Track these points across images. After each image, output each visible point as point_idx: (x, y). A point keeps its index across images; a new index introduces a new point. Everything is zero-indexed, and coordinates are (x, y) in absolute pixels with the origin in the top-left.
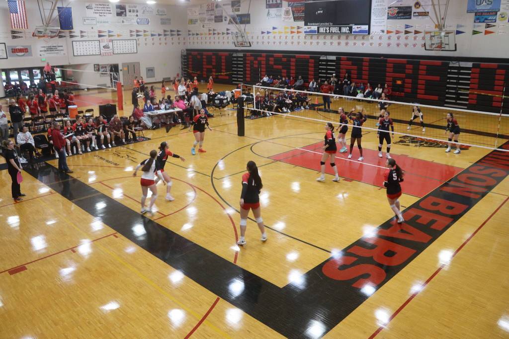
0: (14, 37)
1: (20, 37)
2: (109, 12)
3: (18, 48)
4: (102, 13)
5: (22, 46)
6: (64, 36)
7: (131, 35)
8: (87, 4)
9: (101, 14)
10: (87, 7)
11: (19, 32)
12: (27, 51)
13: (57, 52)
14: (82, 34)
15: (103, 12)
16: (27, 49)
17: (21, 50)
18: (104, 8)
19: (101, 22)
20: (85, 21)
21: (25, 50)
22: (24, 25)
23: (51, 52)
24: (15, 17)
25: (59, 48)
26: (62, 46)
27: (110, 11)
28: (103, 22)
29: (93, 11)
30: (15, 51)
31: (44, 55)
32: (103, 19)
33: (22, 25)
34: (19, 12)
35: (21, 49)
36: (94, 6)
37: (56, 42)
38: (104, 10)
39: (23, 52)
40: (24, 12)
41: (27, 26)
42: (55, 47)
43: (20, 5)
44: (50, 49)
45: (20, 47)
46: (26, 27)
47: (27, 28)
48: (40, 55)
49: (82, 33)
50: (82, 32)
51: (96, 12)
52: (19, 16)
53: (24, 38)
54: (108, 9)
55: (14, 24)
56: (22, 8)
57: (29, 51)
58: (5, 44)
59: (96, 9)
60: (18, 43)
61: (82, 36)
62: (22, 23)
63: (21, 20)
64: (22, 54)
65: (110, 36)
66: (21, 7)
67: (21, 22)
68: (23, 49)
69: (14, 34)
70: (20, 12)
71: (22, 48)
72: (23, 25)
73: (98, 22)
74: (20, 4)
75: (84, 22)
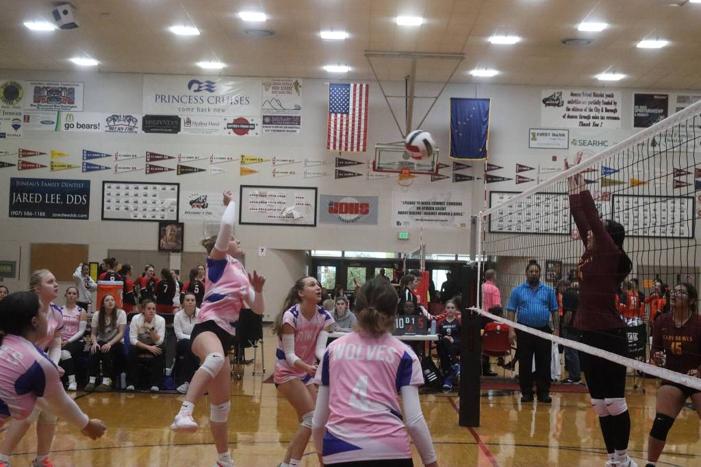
0: (341, 175)
1: (354, 175)
2: (611, 114)
3: (344, 201)
4: (588, 118)
5: (356, 197)
6: (471, 178)
7: (678, 185)
8: (547, 94)
9: (585, 121)
10: (544, 101)
11: (354, 163)
12: (367, 212)
13: (442, 217)
14: (521, 174)
15: (593, 114)
16: (367, 205)
17: (351, 208)
18: (598, 103)
19: (584, 144)
20: (534, 139)
21: (361, 209)
22: (359, 143)
23: (427, 217)
24: (339, 121)
25: (449, 209)
26: (460, 204)
27: (615, 111)
28: (590, 143)
29: (562, 110)
30: (336, 208)
31: (406, 223)
32: (589, 133)
33: (352, 142)
34: (351, 113)
35: (352, 204)
36: (566, 97)
37: (446, 190)
38: (597, 110)
39: (356, 212)
40: (363, 111)
41: (365, 145)
42: (441, 203)
43: (358, 95)
44: (427, 209)
45: (349, 201)
46: (361, 148)
47: (364, 150)
48: (398, 223)
49: (520, 171)
50: (521, 168)
51: (572, 113)
52: (350, 121)
53: (364, 177)
54: (609, 107)
55: (335, 139)
56: (360, 99)
57: (371, 210)
58: (316, 189)
59: (571, 106)
60: (348, 191)
61: (521, 180)
62: (353, 137)
63: (353, 129)
64: (353, 216)
65: (605, 183)
66: (357, 99)
67: (353, 134)
68: (357, 205)
69: (343, 168)
70: (354, 110)
71: (355, 201)
72: (355, 142)
73: (574, 142)
74: (358, 91)
75: (533, 144)
